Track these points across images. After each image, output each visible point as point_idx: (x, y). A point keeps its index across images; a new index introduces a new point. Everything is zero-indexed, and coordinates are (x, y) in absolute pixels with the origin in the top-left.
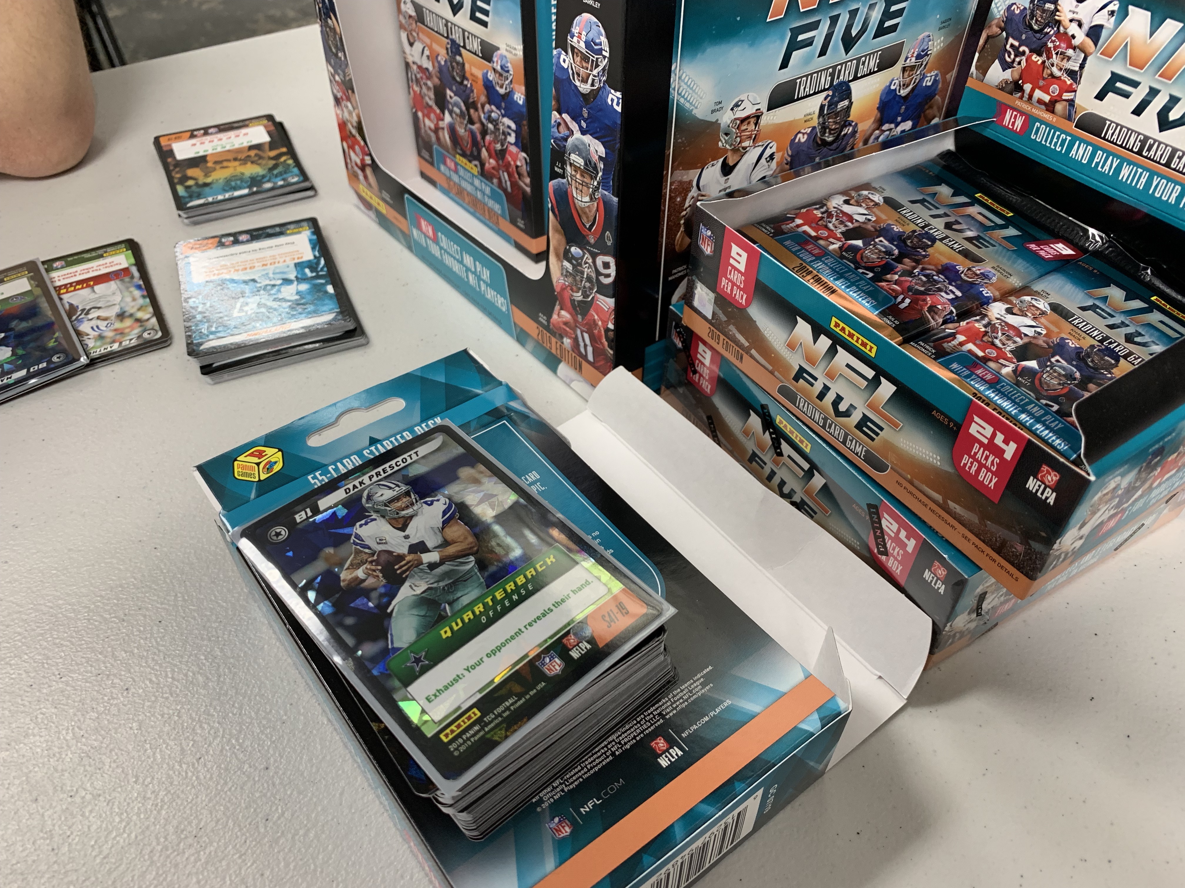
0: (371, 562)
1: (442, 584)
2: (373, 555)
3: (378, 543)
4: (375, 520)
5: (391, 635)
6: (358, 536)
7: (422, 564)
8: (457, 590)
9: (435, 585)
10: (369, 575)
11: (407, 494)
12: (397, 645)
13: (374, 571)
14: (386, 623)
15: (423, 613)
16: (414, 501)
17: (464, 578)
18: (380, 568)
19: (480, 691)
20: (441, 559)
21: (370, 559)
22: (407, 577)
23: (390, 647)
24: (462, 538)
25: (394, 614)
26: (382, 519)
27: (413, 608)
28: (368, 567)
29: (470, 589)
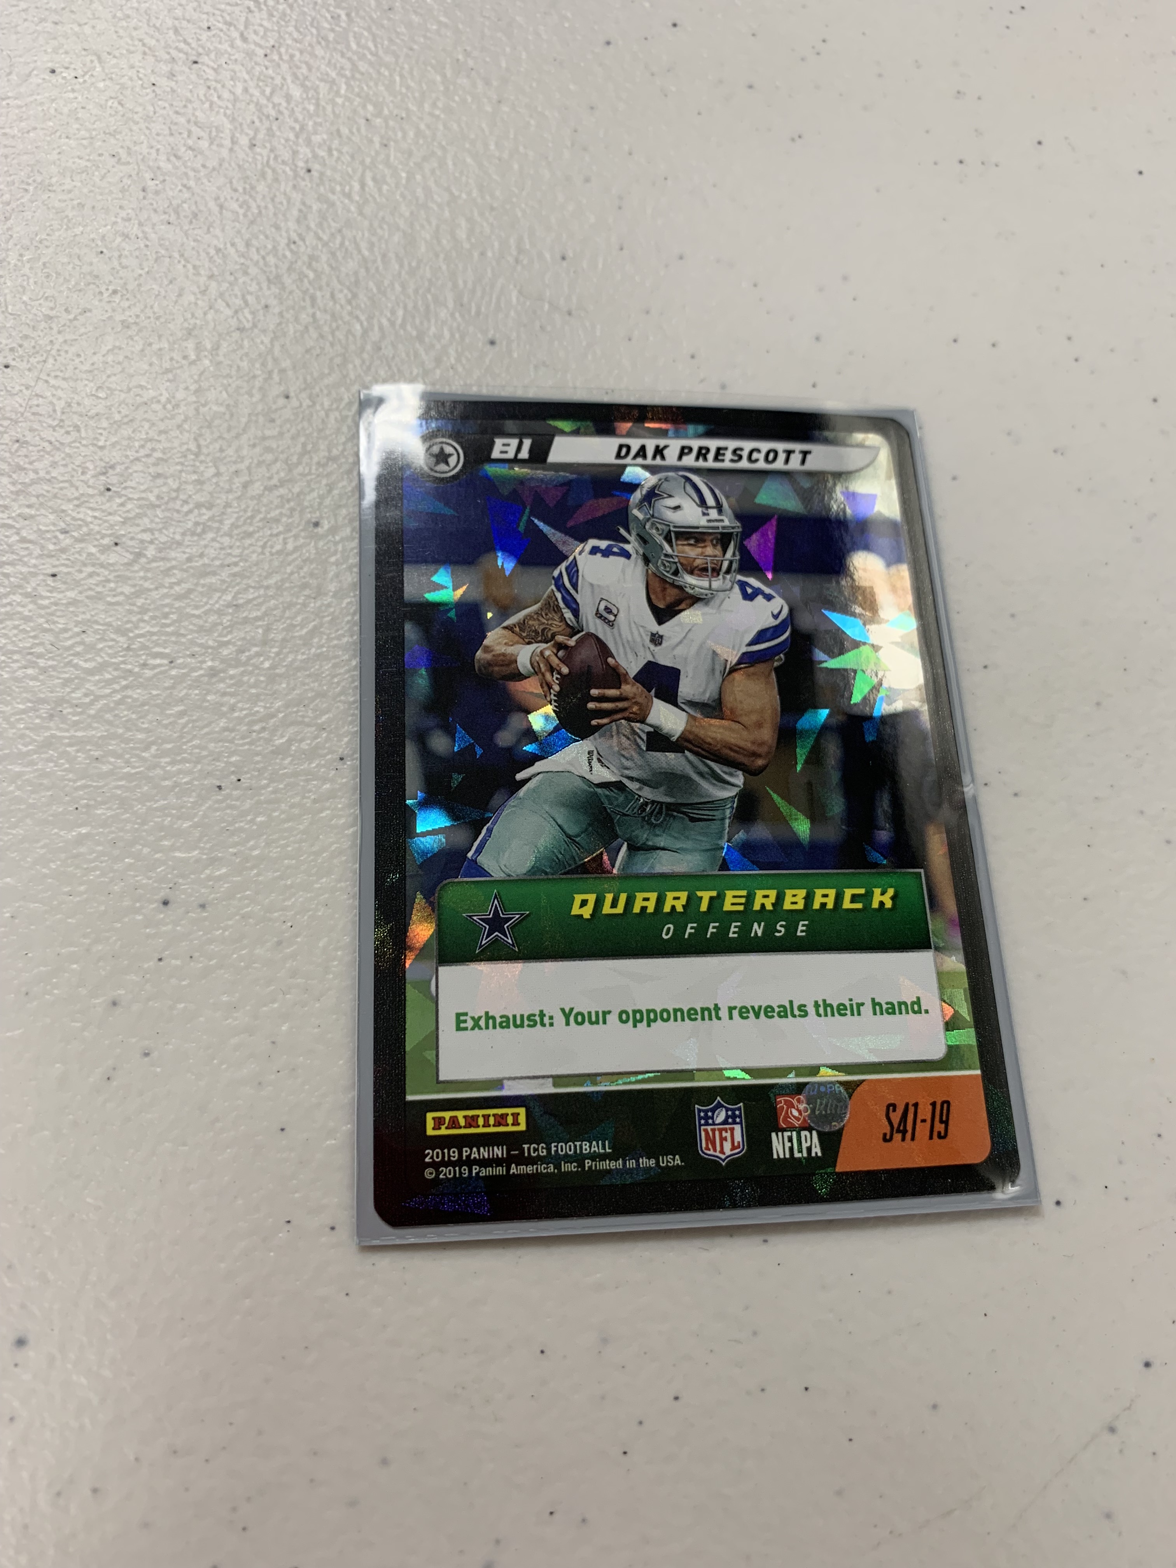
0: (560, 646)
1: (647, 793)
2: (573, 632)
3: (599, 615)
4: (627, 555)
5: (490, 831)
6: (573, 571)
7: (643, 721)
8: (664, 827)
9: (632, 786)
10: (536, 671)
11: (724, 540)
12: (484, 860)
13: (552, 670)
14: (497, 799)
15: (572, 830)
16: (725, 565)
17: (695, 813)
18: (565, 670)
19: (558, 1079)
20: (683, 737)
21: (560, 638)
22: (599, 727)
23: (470, 855)
24: (754, 718)
25: (522, 792)
26: (640, 563)
27: (563, 805)
28: (547, 653)
29: (688, 845)
